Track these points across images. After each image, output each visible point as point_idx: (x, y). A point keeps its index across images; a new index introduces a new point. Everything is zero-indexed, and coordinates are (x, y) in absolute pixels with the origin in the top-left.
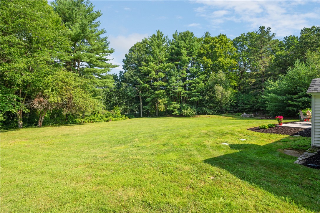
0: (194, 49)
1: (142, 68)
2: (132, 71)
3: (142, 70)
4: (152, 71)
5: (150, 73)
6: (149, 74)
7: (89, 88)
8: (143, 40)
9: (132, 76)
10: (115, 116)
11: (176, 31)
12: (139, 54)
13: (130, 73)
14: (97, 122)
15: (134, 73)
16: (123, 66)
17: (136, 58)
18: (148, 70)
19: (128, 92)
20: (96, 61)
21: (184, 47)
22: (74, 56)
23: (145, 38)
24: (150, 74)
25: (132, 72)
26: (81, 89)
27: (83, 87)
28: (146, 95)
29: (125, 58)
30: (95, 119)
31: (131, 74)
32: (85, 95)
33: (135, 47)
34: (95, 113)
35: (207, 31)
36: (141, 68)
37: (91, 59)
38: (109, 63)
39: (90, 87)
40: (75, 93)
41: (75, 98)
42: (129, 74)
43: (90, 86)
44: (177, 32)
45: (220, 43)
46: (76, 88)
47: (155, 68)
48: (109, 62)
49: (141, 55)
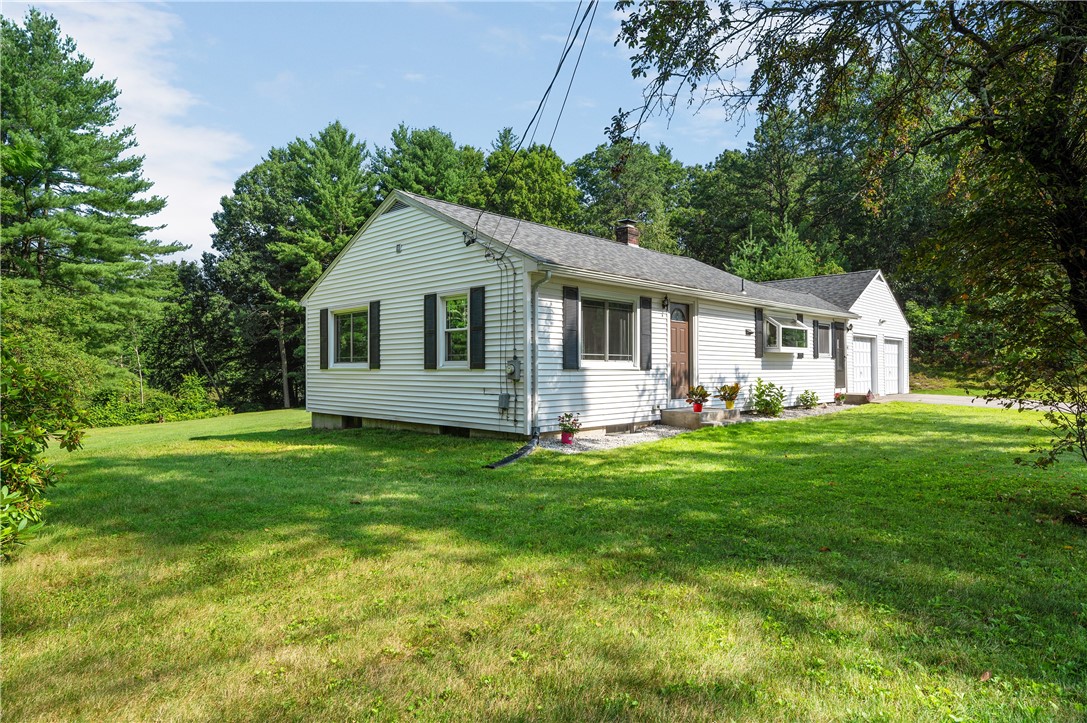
0: (447, 190)
1: (278, 249)
2: (245, 254)
3: (277, 252)
4: (310, 258)
5: (306, 265)
6: (302, 268)
7: (73, 325)
8: (290, 146)
9: (245, 273)
10: (182, 408)
11: (401, 124)
12: (270, 200)
13: (238, 263)
14: (112, 425)
15: (254, 264)
16: (212, 236)
17: (257, 213)
18: (296, 254)
19: (231, 327)
20: (97, 241)
21: (418, 181)
22: (23, 230)
23: (298, 140)
24: (304, 270)
25: (247, 259)
26: (50, 329)
27: (54, 322)
28: (295, 333)
29: (221, 210)
30: (106, 417)
31: (241, 266)
32: (60, 347)
33: (254, 174)
34: (108, 400)
35: (508, 126)
36: (275, 248)
37: (82, 238)
38: (149, 242)
39: (78, 322)
40: (28, 340)
41: (28, 355)
42: (237, 266)
43: (78, 319)
44: (406, 127)
45: (527, 174)
46: (30, 327)
47: (321, 247)
48: (148, 237)
49: (278, 201)
